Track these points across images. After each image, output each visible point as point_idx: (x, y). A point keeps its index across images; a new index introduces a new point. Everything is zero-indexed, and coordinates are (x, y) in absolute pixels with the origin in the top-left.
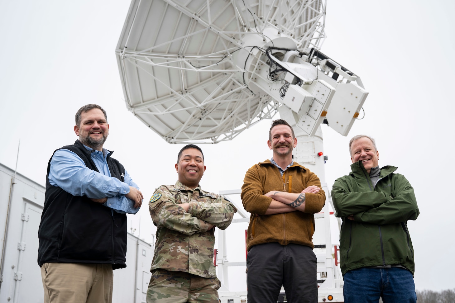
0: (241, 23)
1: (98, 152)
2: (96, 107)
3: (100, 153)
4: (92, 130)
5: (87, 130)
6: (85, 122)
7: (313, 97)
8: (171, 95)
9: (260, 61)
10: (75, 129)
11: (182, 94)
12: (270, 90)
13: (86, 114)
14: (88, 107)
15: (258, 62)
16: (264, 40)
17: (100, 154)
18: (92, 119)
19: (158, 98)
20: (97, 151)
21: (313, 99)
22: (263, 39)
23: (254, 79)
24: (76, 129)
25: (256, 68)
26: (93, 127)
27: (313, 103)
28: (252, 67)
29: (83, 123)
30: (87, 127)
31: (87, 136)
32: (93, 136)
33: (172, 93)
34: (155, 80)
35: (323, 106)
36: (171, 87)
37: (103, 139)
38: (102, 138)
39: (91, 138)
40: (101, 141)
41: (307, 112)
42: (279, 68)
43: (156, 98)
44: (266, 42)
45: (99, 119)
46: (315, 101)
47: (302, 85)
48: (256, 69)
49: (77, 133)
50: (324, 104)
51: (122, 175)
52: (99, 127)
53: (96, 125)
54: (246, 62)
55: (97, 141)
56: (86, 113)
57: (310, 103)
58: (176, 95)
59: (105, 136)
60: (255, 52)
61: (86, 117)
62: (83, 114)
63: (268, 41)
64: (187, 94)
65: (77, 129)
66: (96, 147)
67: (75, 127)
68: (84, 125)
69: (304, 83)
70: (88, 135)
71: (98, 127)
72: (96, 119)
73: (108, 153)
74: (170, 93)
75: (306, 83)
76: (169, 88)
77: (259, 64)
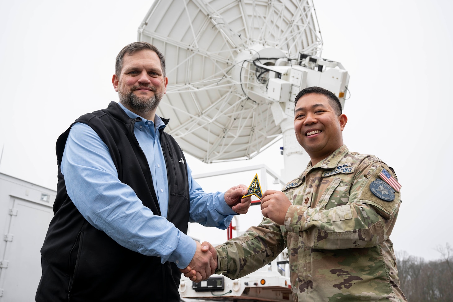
0: (233, 46)
1: (147, 122)
2: (147, 47)
3: (149, 123)
4: (137, 84)
5: (130, 84)
6: (128, 70)
7: (290, 84)
8: (191, 120)
9: (250, 72)
10: (113, 81)
11: (199, 116)
12: (263, 93)
13: (130, 57)
14: (135, 47)
15: (249, 73)
16: (251, 53)
17: (150, 126)
18: (138, 67)
19: (181, 124)
20: (145, 120)
21: (291, 85)
22: (249, 52)
23: (250, 88)
24: (115, 80)
25: (248, 78)
26: (140, 80)
27: (291, 89)
28: (246, 78)
29: (124, 72)
30: (130, 78)
31: (128, 93)
32: (138, 95)
33: (191, 118)
34: (174, 110)
35: (300, 88)
36: (188, 112)
37: (154, 100)
38: (152, 98)
39: (135, 96)
40: (150, 102)
41: (289, 98)
42: (263, 70)
43: (180, 124)
44: (252, 55)
45: (150, 68)
46: (293, 87)
47: (282, 77)
48: (250, 79)
49: (116, 87)
50: (300, 86)
51: (181, 161)
52: (149, 81)
53: (144, 77)
54: (240, 75)
55: (144, 102)
56: (131, 55)
57: (289, 90)
58: (195, 119)
59: (158, 96)
60: (246, 64)
61: (130, 62)
62: (127, 58)
63: (254, 53)
64: (203, 116)
65: (117, 80)
66: (143, 112)
67: (114, 76)
68: (127, 75)
69: (282, 75)
70: (130, 92)
71: (146, 81)
72: (145, 68)
73: (161, 125)
74: (190, 118)
75: (284, 75)
76: (187, 113)
77: (250, 74)
